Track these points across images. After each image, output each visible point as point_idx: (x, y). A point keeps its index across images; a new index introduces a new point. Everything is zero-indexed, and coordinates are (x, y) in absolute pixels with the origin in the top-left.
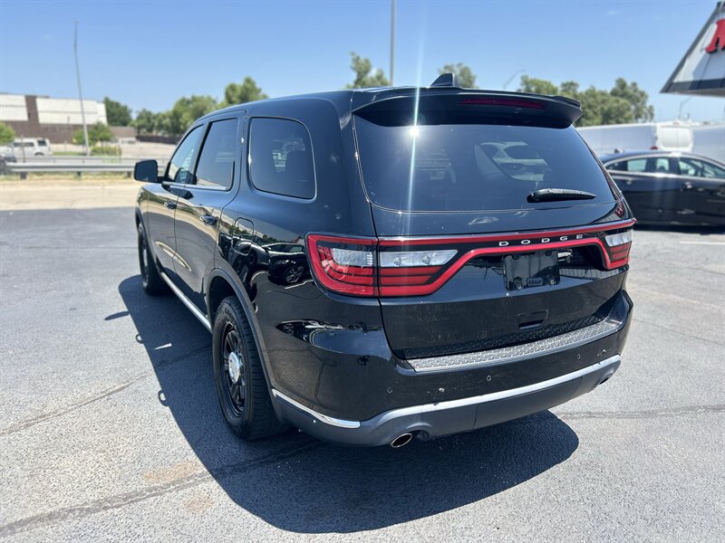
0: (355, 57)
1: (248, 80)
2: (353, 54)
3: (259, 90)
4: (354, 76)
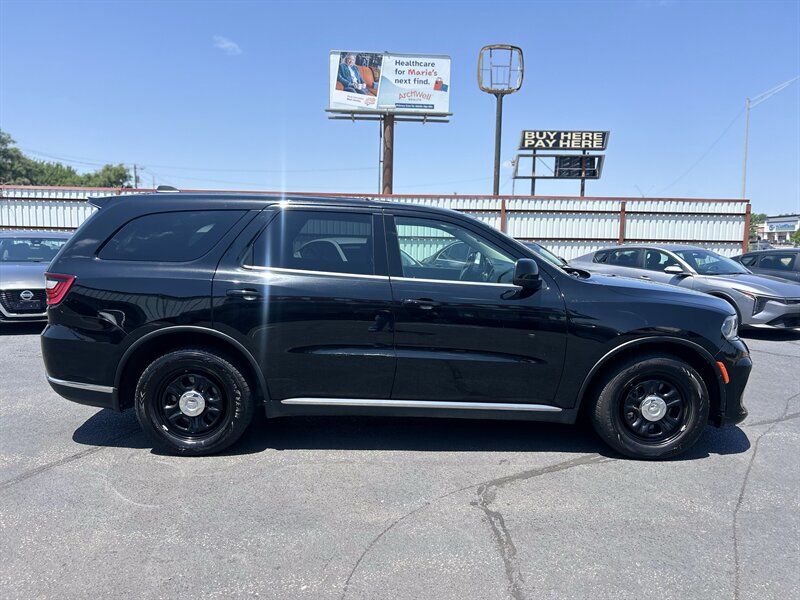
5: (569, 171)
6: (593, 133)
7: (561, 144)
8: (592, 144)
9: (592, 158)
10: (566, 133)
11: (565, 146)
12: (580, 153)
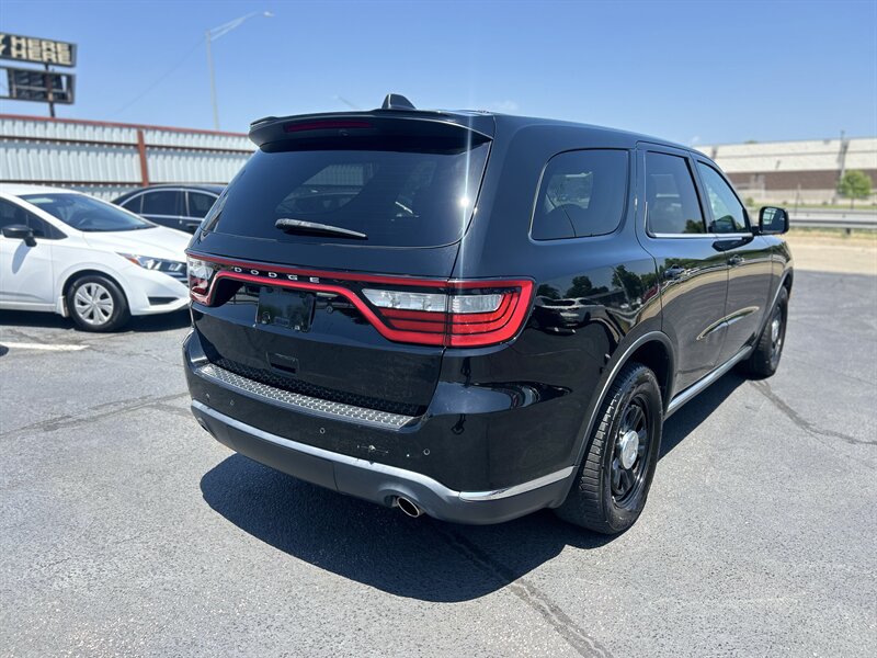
5: (29, 91)
6: (55, 43)
7: (14, 53)
8: (57, 58)
9: (58, 77)
10: (18, 38)
11: (19, 56)
12: (41, 68)
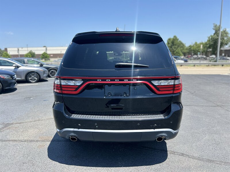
0: (215, 25)
1: (175, 37)
2: (214, 24)
3: (178, 39)
4: (214, 32)
